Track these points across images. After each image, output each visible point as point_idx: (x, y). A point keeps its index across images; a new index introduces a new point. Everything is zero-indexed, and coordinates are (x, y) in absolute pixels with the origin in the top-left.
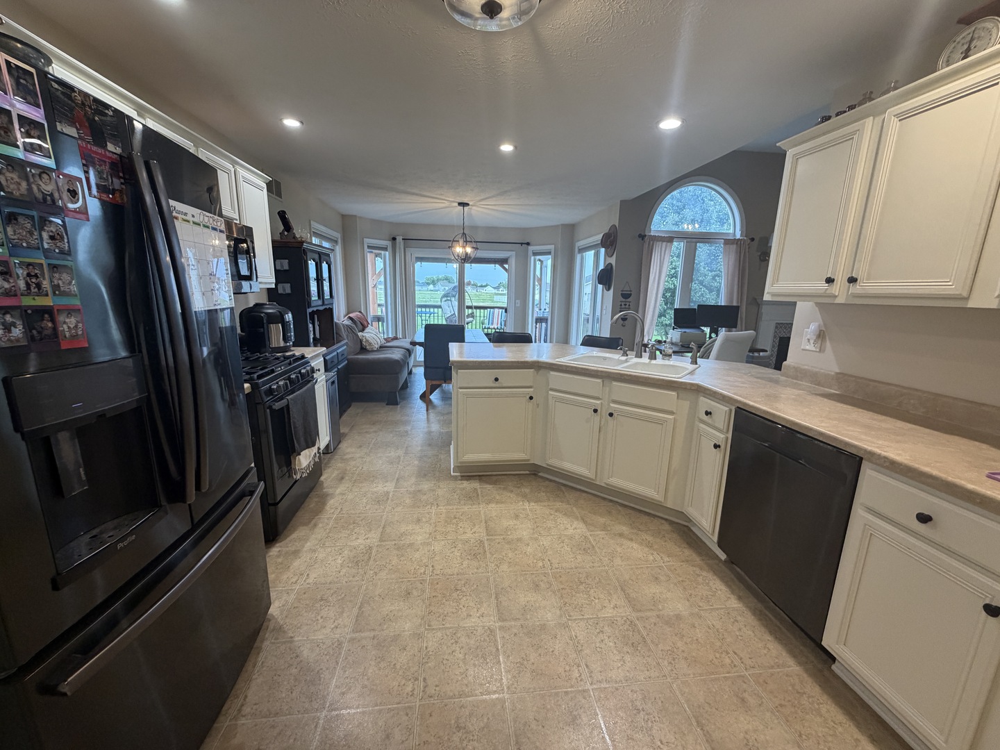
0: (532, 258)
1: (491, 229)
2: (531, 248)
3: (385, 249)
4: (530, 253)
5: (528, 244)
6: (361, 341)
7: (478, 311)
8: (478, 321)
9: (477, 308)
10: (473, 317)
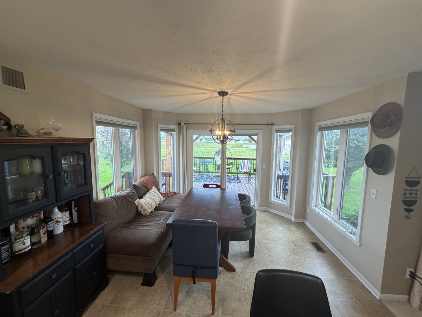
0: (276, 134)
1: (244, 115)
2: (274, 128)
3: (174, 131)
4: (274, 131)
5: (272, 124)
6: (137, 207)
7: (236, 160)
8: (235, 167)
9: (234, 159)
10: (232, 165)
